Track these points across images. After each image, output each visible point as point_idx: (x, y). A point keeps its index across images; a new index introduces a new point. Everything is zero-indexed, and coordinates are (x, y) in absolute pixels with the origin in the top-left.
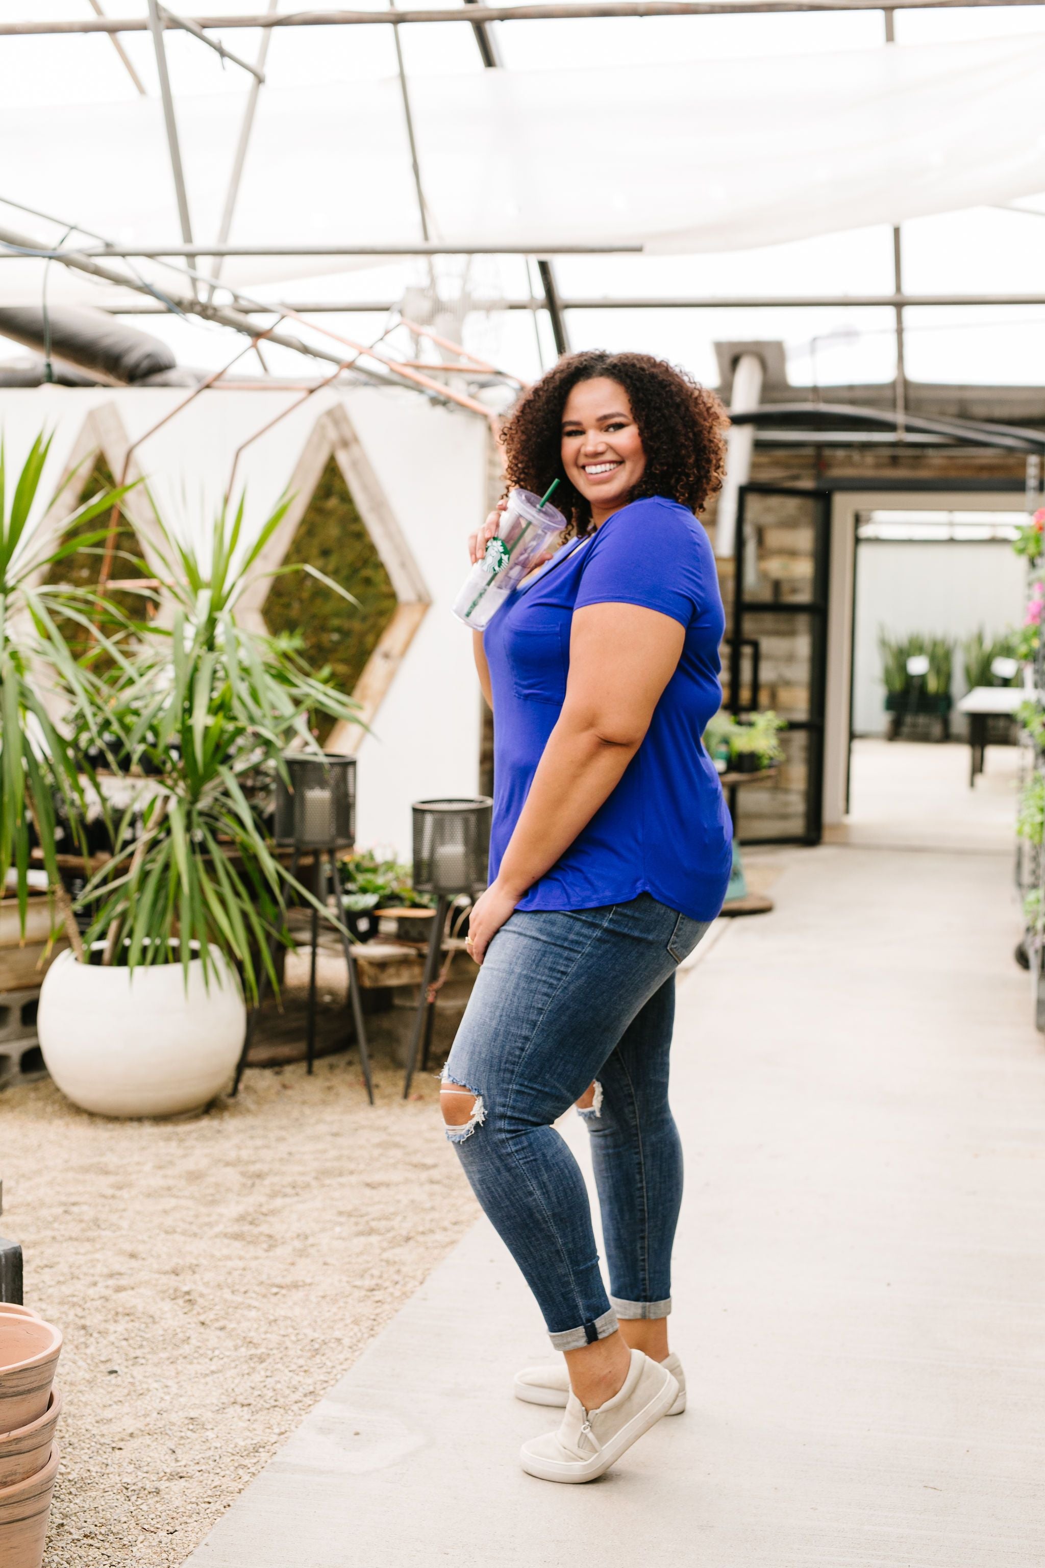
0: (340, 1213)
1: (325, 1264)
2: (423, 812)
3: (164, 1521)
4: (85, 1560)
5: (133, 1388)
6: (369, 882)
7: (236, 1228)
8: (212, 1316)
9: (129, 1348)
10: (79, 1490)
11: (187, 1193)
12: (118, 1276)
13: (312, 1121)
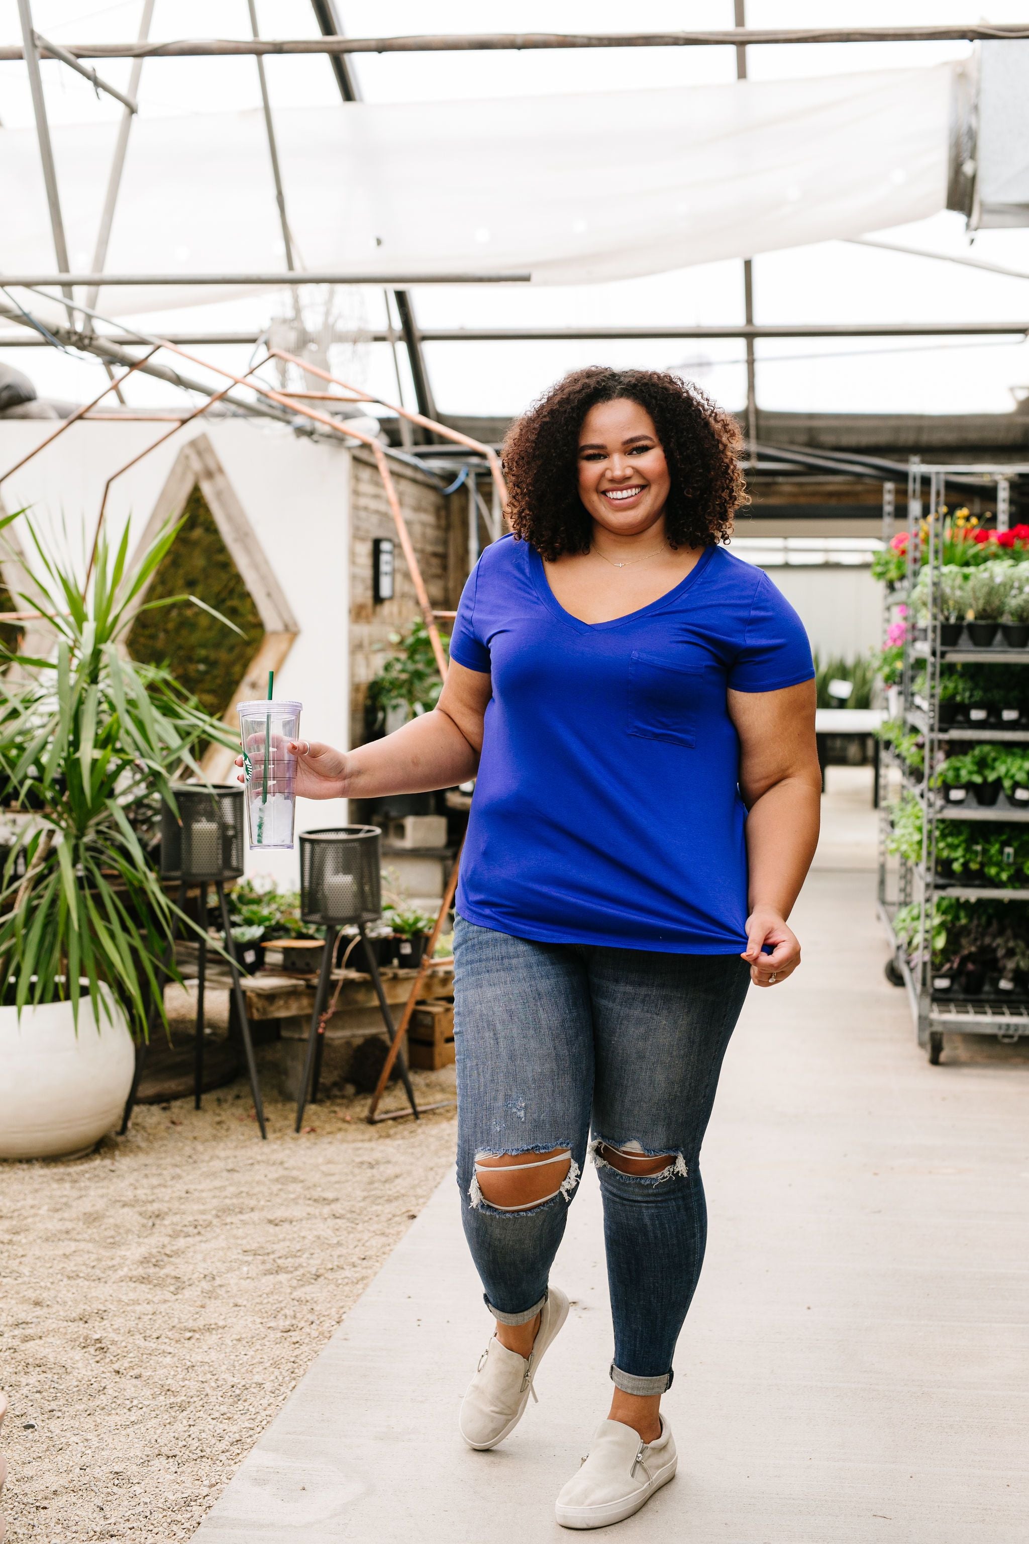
0: (246, 1252)
1: (236, 1305)
2: (312, 842)
5: (51, 1443)
6: (254, 913)
7: (141, 1271)
8: (126, 1365)
9: (43, 1401)
11: (86, 1236)
12: (24, 1326)
13: (206, 1157)
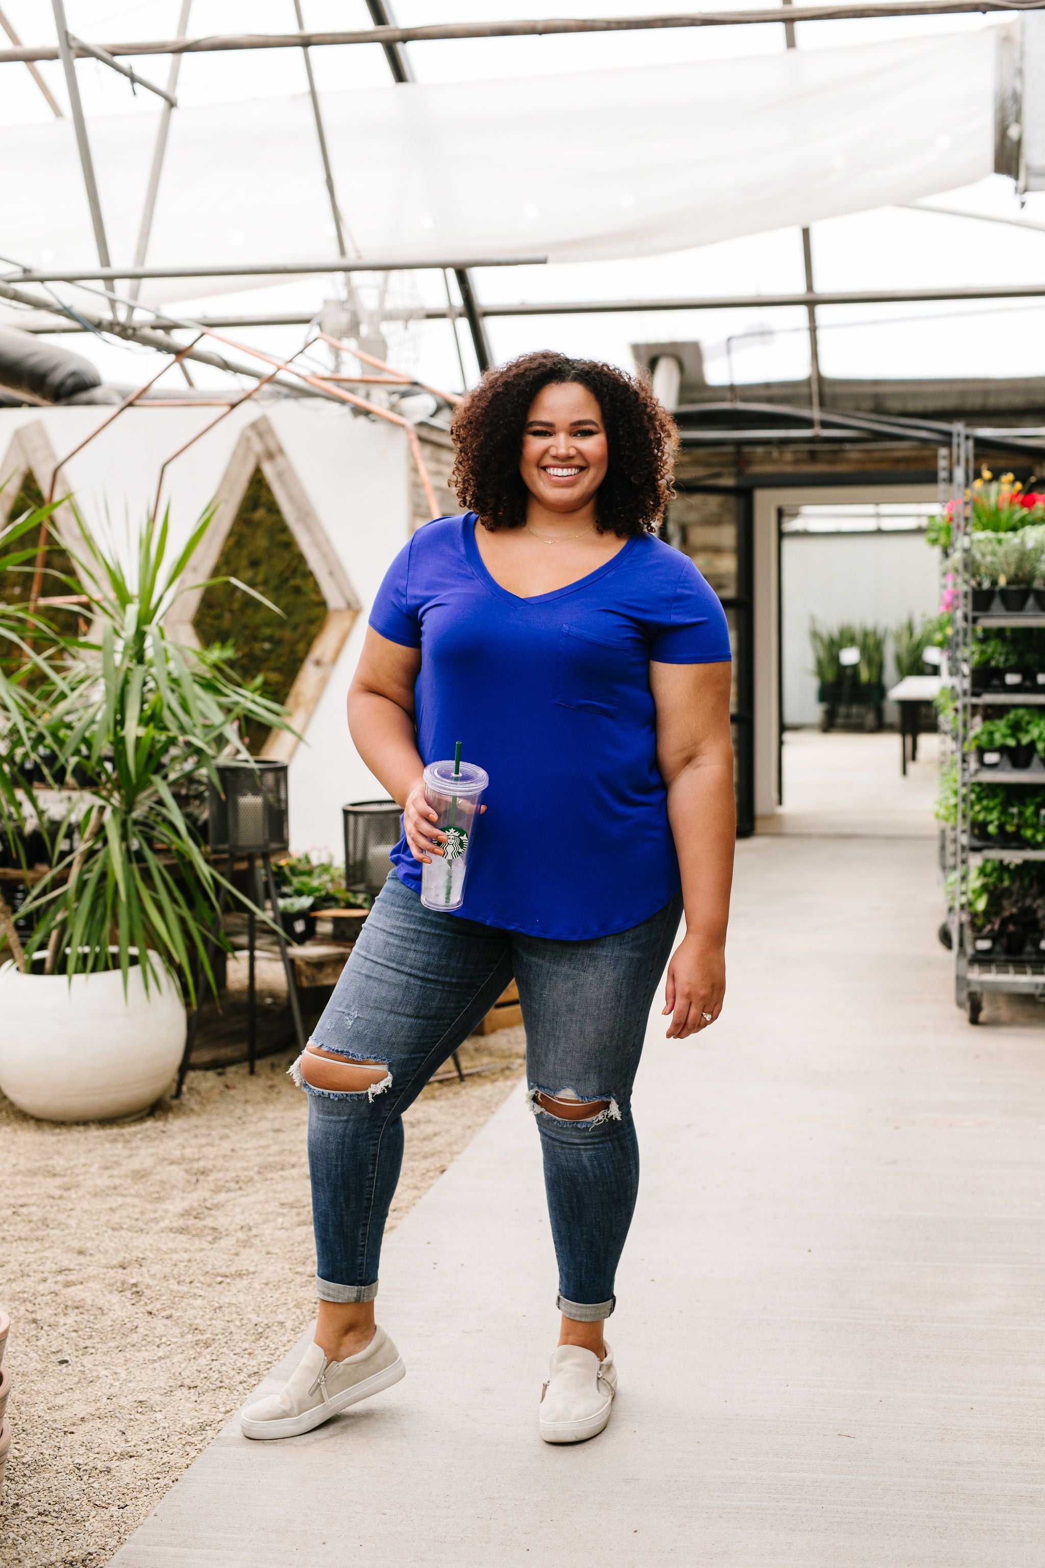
0: (282, 1205)
1: (268, 1253)
2: (356, 814)
3: (116, 1497)
4: (40, 1535)
5: (83, 1376)
6: (304, 884)
7: (181, 1223)
8: (159, 1306)
9: (78, 1339)
10: (33, 1472)
11: (133, 1192)
12: (66, 1272)
13: (255, 1119)
